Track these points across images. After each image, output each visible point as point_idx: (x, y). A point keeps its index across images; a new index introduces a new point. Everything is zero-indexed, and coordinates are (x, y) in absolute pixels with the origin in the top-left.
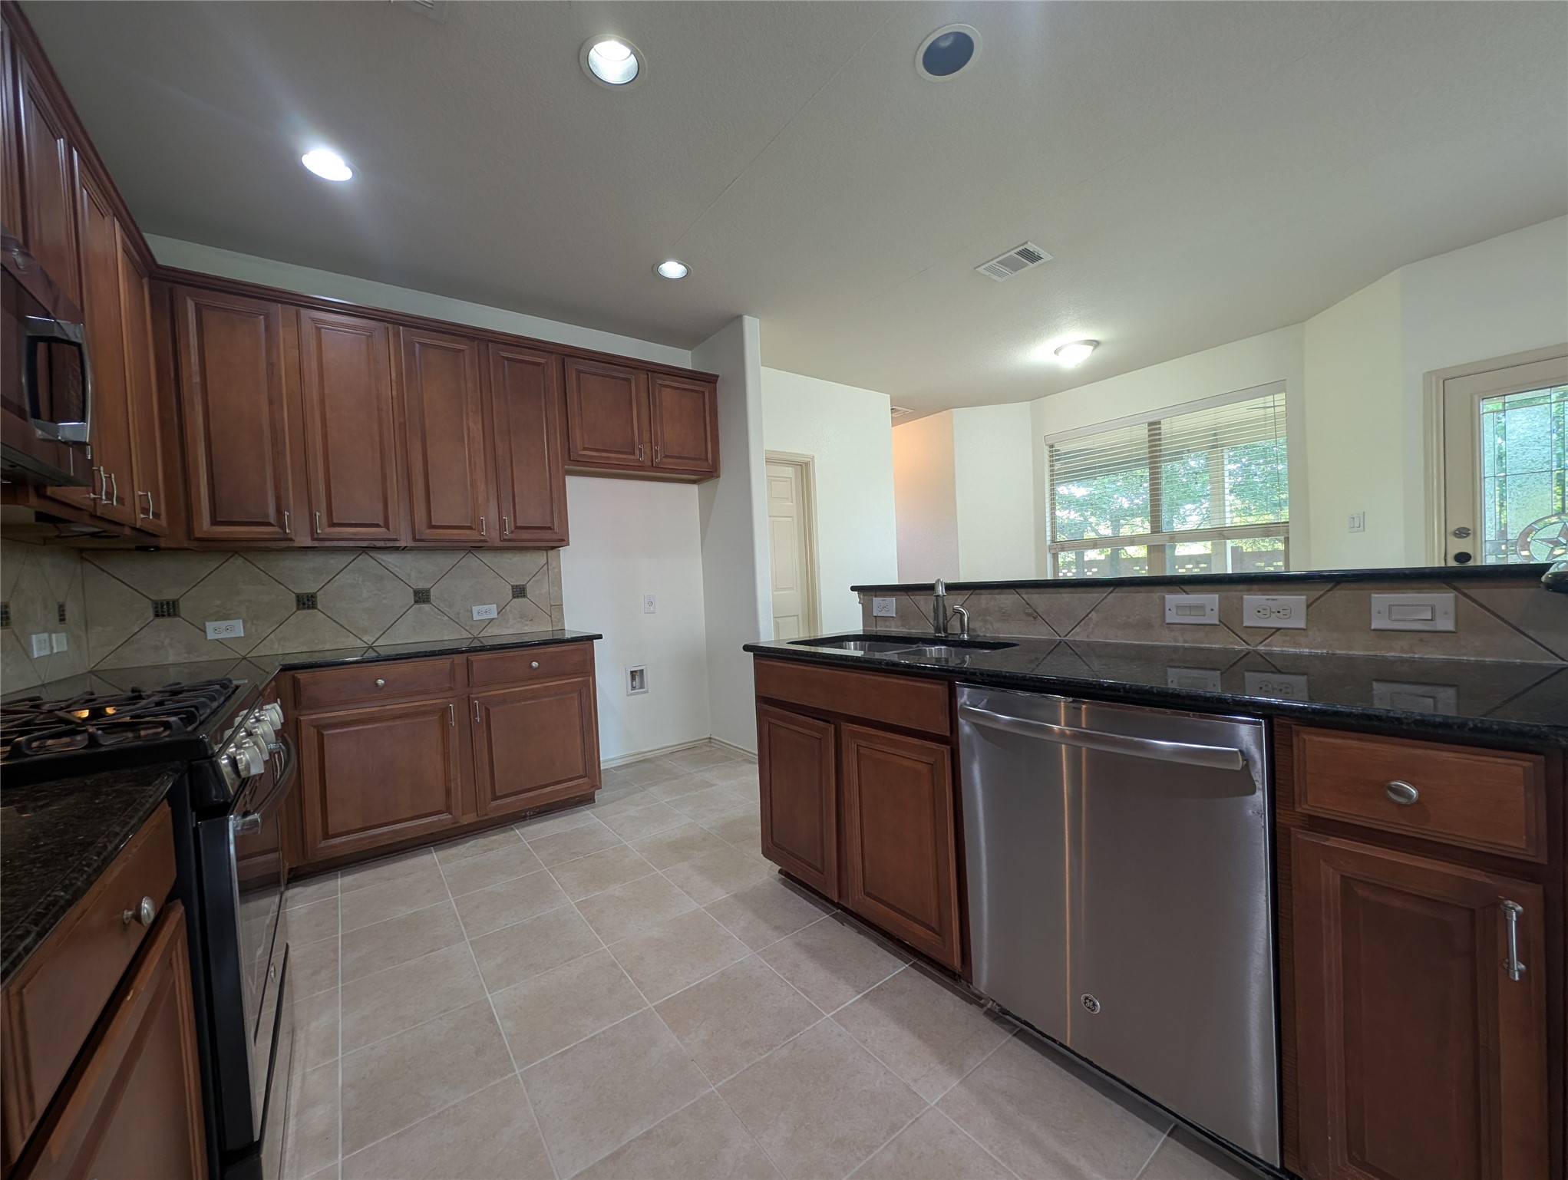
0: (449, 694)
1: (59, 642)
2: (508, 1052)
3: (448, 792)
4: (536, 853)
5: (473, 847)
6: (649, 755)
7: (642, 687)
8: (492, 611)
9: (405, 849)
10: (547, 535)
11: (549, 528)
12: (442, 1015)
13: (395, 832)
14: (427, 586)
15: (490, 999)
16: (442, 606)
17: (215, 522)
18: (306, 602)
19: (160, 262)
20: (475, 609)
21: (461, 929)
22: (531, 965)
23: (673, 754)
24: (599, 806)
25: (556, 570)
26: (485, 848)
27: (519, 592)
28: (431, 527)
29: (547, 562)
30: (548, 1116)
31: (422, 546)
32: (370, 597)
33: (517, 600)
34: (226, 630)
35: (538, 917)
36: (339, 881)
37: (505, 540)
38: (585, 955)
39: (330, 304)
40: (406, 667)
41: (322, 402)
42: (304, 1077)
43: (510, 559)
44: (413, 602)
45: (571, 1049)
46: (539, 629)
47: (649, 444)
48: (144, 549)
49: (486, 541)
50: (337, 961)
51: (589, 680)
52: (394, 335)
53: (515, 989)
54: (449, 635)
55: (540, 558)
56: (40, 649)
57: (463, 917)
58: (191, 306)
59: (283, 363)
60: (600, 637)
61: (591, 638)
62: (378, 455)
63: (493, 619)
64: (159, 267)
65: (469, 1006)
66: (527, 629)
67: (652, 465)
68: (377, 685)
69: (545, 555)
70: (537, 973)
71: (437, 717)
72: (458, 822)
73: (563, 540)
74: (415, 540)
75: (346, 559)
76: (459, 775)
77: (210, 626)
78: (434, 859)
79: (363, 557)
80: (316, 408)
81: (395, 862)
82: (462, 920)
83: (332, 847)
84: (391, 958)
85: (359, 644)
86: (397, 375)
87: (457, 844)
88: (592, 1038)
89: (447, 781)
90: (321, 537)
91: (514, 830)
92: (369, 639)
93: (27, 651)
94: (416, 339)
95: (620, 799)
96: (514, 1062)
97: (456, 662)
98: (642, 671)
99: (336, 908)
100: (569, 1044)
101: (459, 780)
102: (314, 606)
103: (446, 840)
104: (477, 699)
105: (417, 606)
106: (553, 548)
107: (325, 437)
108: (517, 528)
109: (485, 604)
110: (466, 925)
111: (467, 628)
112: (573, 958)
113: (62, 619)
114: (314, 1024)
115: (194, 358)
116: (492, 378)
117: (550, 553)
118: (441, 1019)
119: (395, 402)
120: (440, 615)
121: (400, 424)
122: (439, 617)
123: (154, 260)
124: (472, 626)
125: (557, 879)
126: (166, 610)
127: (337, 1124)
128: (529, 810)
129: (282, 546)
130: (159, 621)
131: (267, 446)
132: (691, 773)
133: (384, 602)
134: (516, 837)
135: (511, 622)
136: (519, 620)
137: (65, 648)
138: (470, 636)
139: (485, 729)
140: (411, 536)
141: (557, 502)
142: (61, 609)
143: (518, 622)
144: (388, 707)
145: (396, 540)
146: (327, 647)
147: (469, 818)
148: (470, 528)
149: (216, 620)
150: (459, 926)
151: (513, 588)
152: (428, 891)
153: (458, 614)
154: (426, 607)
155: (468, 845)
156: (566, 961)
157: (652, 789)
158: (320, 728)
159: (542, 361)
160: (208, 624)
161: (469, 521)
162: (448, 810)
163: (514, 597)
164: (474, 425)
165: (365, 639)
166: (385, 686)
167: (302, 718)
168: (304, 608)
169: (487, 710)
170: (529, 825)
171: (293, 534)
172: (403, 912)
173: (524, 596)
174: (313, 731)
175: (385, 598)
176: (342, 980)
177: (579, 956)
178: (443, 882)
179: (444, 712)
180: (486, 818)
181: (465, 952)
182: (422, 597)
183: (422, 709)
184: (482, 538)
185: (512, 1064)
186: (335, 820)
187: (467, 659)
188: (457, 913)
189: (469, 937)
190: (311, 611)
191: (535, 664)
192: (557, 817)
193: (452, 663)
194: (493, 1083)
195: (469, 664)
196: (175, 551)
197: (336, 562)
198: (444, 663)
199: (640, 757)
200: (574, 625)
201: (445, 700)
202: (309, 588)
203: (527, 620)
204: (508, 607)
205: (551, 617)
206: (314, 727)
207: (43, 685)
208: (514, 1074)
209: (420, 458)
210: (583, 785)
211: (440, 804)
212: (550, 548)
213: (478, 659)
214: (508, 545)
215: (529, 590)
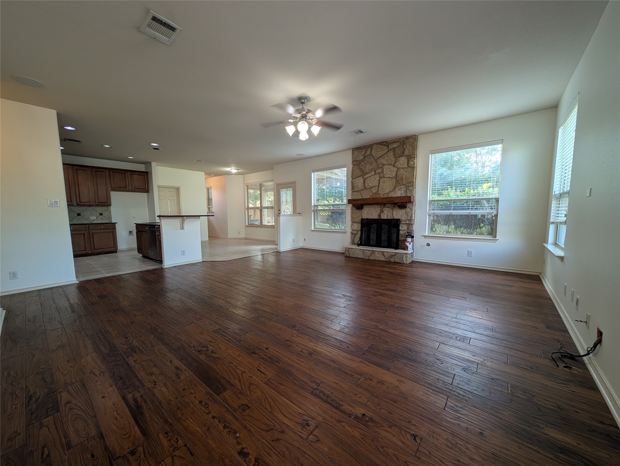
3: (85, 247)
7: (132, 234)
10: (106, 204)
11: (107, 202)
14: (80, 213)
16: (83, 217)
20: (91, 217)
24: (117, 254)
25: (110, 210)
27: (101, 214)
28: (80, 202)
33: (100, 216)
40: (76, 226)
43: (99, 208)
44: (77, 216)
46: (106, 220)
47: (131, 186)
49: (92, 205)
51: (115, 231)
52: (72, 168)
54: (85, 222)
55: (106, 208)
60: (117, 223)
61: (115, 223)
63: (95, 219)
66: (103, 222)
73: (110, 205)
74: (77, 204)
76: (88, 245)
86: (73, 175)
89: (85, 245)
94: (76, 168)
97: (86, 226)
98: (132, 231)
104: (91, 232)
108: (99, 202)
109: (93, 216)
116: (93, 175)
117: (109, 207)
119: (72, 180)
121: (74, 184)
122: (83, 219)
124: (90, 220)
128: (102, 252)
135: (99, 220)
138: (90, 222)
139: (93, 237)
141: (108, 198)
145: (73, 205)
147: (90, 252)
148: (89, 202)
151: (99, 214)
153: (87, 218)
154: (80, 217)
159: (104, 171)
162: (85, 250)
164: (90, 184)
169: (93, 234)
170: (103, 255)
175: (71, 215)
179: (84, 234)
180: (93, 252)
182: (79, 215)
183: (79, 233)
191: (103, 227)
192: (109, 254)
195: (89, 226)
198: (84, 226)
199: (132, 248)
200: (113, 222)
201: (84, 232)
203: (102, 220)
204: (98, 217)
205: (109, 219)
209: (78, 190)
210: (113, 249)
211: (84, 249)
212: (108, 206)
213: (90, 226)
214: (97, 205)
215: (103, 214)
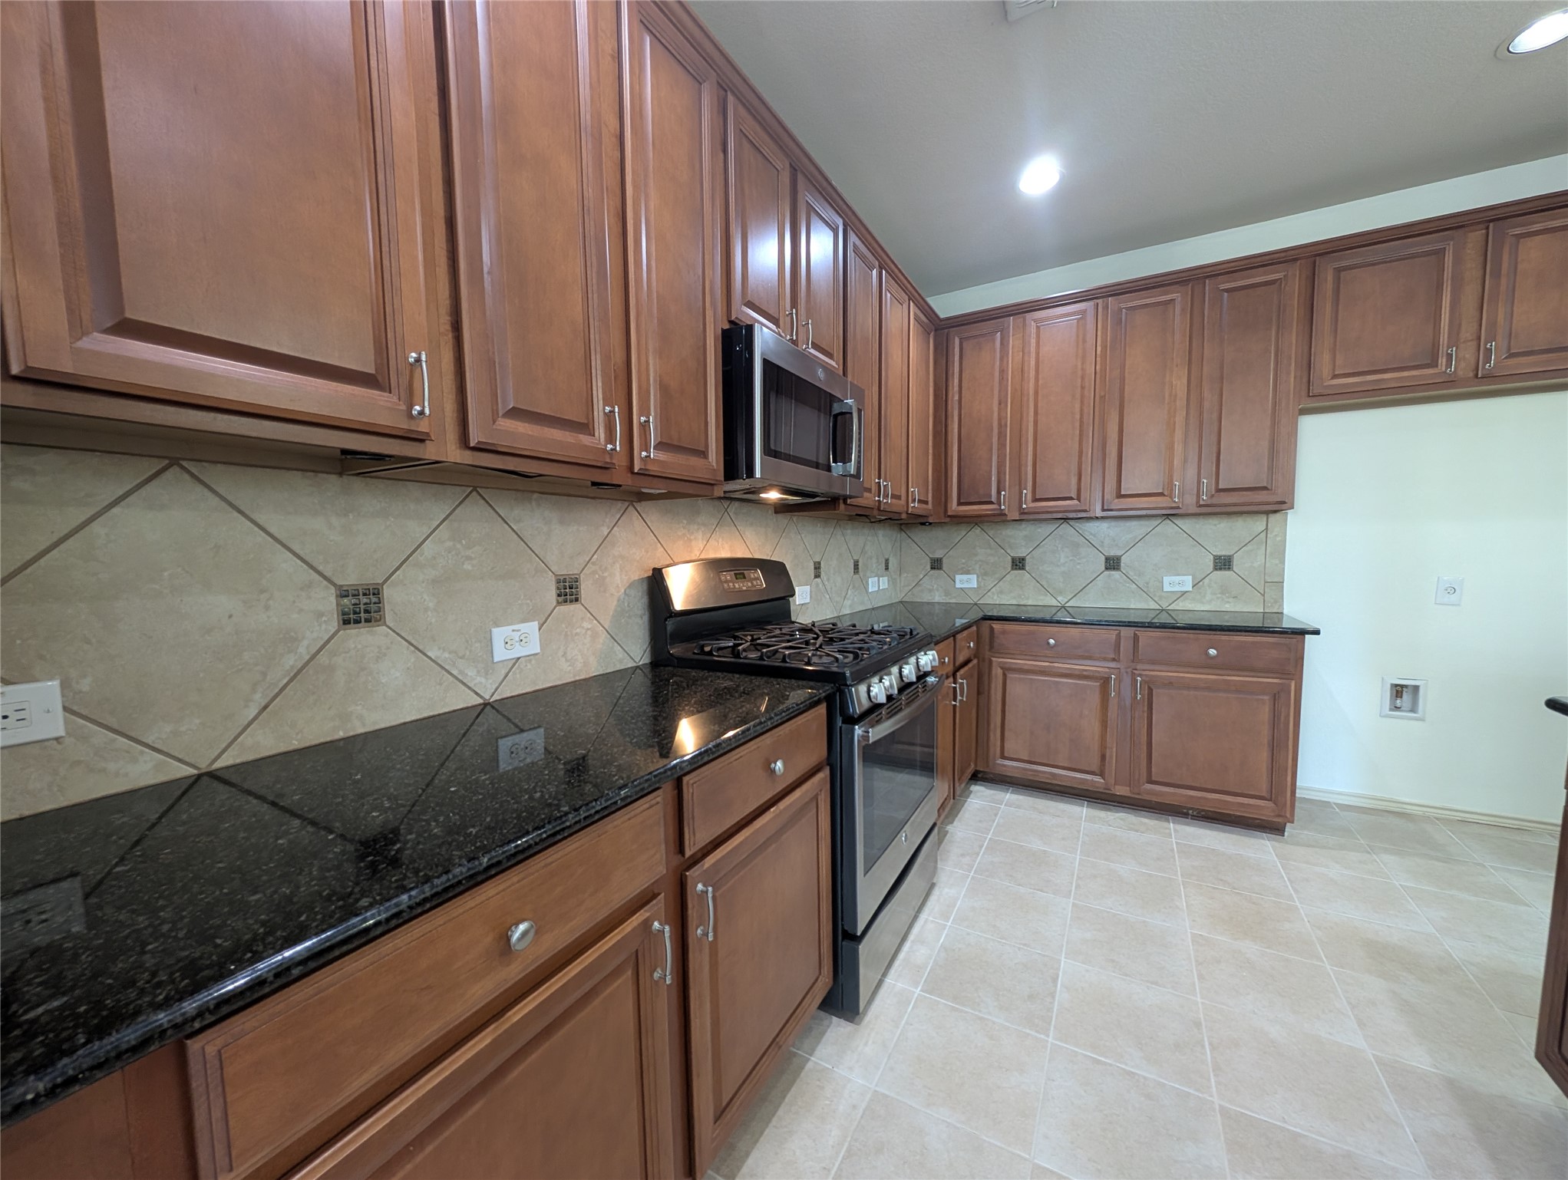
0: (1113, 665)
1: (884, 583)
2: (1052, 1017)
3: (1103, 757)
4: (1179, 857)
5: (1121, 819)
6: (1409, 809)
7: (1413, 710)
8: (1187, 583)
9: (1065, 793)
10: (1262, 497)
11: (1265, 488)
12: (1022, 946)
13: (1054, 775)
14: (1119, 553)
15: (1062, 963)
16: (1131, 574)
17: (960, 504)
18: (1018, 564)
19: (942, 316)
20: (1167, 579)
21: (1072, 887)
22: (1113, 961)
23: (1463, 823)
24: (1287, 843)
25: (1279, 539)
26: (1132, 826)
27: (1223, 563)
28: (1121, 496)
29: (1267, 529)
30: (1053, 1098)
31: (1110, 515)
32: (1066, 562)
33: (1219, 572)
34: (967, 582)
35: (1144, 922)
36: (1008, 795)
37: (1201, 506)
38: (1170, 990)
39: (1057, 299)
40: (1074, 632)
41: (1036, 393)
42: (926, 921)
43: (1215, 525)
44: (1104, 568)
45: (1105, 1064)
46: (1242, 607)
47: (1475, 343)
48: (923, 524)
49: (1178, 508)
50: (978, 855)
51: (1290, 686)
52: (1103, 308)
53: (1087, 971)
54: (1134, 603)
55: (1258, 524)
56: (872, 586)
57: (1079, 878)
58: (957, 341)
59: (1010, 366)
60: (1317, 632)
61: (1302, 633)
62: (1077, 432)
63: (1187, 592)
64: (941, 320)
65: (1044, 956)
66: (1228, 607)
67: (1476, 376)
68: (1048, 643)
69: (1265, 519)
70: (1114, 972)
71: (1098, 684)
72: (1109, 790)
73: (1284, 503)
74: (1106, 510)
75: (1050, 528)
76: (1115, 745)
77: (958, 577)
78: (1083, 813)
79: (1065, 525)
80: (1031, 399)
81: (1052, 800)
82: (1077, 880)
83: (1005, 766)
84: (1011, 876)
85: (1054, 602)
86: (1102, 349)
87: (1109, 810)
88: (1132, 1073)
89: (1103, 746)
90: (1025, 511)
91: (1169, 822)
92: (1062, 600)
93: (866, 588)
94: (1123, 305)
95: (1324, 847)
96: (1052, 1029)
97: (1122, 634)
98: (1416, 688)
99: (996, 815)
100: (1106, 1057)
101: (1114, 749)
102: (1023, 568)
103: (1099, 801)
104: (1140, 675)
105: (1107, 573)
106: (1275, 512)
107: (1036, 423)
108: (1219, 490)
109: (1179, 575)
110: (1078, 887)
111: (1156, 599)
112: (1156, 983)
113: (887, 568)
114: (946, 890)
115: (956, 381)
116: (1206, 322)
117: (1273, 518)
118: (1019, 949)
119: (1098, 376)
120: (1129, 583)
121: (1101, 397)
122: (1128, 585)
123: (937, 316)
124: (1161, 597)
125: (1186, 896)
126: (936, 564)
127: (927, 967)
128: (1192, 809)
129: (999, 518)
130: (933, 571)
131: (995, 440)
132: (1484, 866)
133: (1078, 567)
134: (1167, 831)
135: (1208, 597)
136: (1219, 595)
137: (886, 587)
138: (1158, 607)
139: (1146, 709)
140: (1101, 508)
142: (887, 561)
143: (1218, 598)
144: (1056, 665)
145: (1085, 511)
146: (1030, 603)
147: (1121, 790)
148: (1161, 494)
149: (961, 574)
150: (1072, 883)
151: (1215, 559)
152: (1063, 839)
153: (1147, 583)
154: (1115, 574)
155: (1118, 815)
156: (1148, 981)
157: (1386, 857)
158: (1006, 670)
159: (1280, 275)
160: (957, 576)
161: (1161, 487)
162: (1102, 774)
163: (1215, 569)
164: (1179, 382)
165: (1059, 599)
166: (1055, 645)
167: (993, 659)
168: (1016, 569)
169: (1150, 690)
170: (1187, 824)
171: (1007, 510)
172: (1037, 845)
173: (1229, 568)
174: (1000, 671)
175: (1079, 564)
176: (975, 871)
177: (1164, 987)
178: (1078, 838)
179: (1104, 681)
180: (1137, 796)
181: (1064, 909)
182: (1113, 564)
183: (1085, 673)
184: (1174, 505)
185: (1050, 1030)
186: (1011, 747)
187: (1135, 634)
188: (1076, 871)
189: (1075, 899)
190: (1021, 571)
191: (1212, 652)
192: (1224, 832)
193: (1119, 636)
194: (1028, 1031)
195: (1136, 638)
196: (940, 524)
197: (1044, 530)
198: (1110, 634)
199: (1393, 807)
200: (1295, 610)
201: (1107, 670)
202: (1021, 553)
203: (1228, 597)
204: (1206, 581)
205: (1264, 595)
206: (1002, 668)
207: (873, 609)
208: (1046, 1038)
209: (1116, 428)
210: (1265, 809)
211: (1095, 766)
212: (1267, 513)
213: (1145, 636)
214: (1208, 511)
215: (1236, 562)
